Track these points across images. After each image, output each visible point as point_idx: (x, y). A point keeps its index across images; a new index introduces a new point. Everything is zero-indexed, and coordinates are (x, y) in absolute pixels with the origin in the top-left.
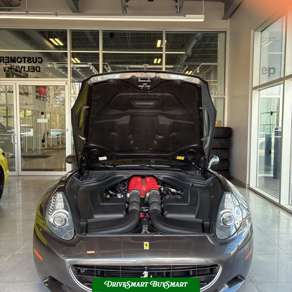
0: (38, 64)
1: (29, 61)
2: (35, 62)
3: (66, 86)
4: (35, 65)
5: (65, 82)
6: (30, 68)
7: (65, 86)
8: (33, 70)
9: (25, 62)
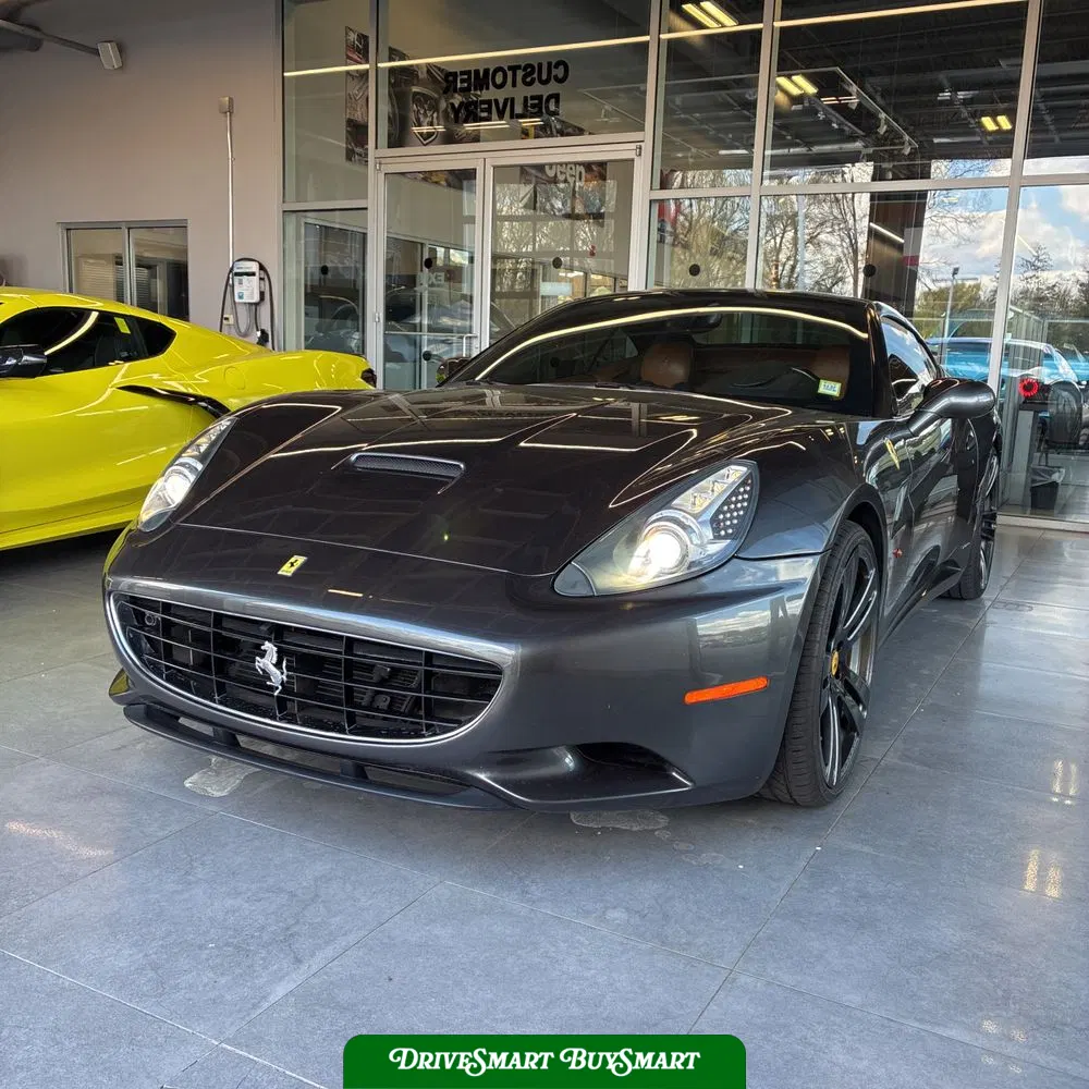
0: (553, 87)
1: (529, 79)
2: (545, 82)
3: (636, 159)
4: (545, 91)
5: (633, 146)
6: (530, 102)
7: (633, 160)
8: (536, 110)
9: (514, 85)
